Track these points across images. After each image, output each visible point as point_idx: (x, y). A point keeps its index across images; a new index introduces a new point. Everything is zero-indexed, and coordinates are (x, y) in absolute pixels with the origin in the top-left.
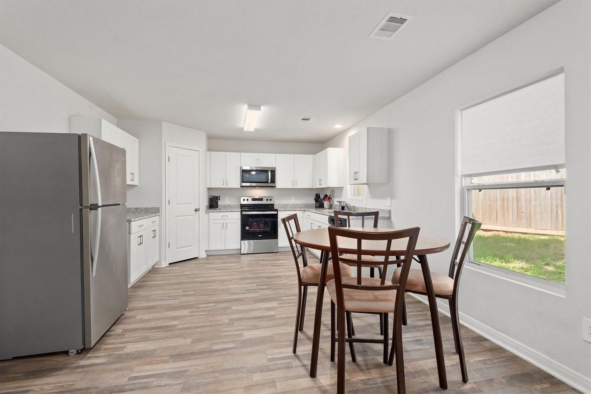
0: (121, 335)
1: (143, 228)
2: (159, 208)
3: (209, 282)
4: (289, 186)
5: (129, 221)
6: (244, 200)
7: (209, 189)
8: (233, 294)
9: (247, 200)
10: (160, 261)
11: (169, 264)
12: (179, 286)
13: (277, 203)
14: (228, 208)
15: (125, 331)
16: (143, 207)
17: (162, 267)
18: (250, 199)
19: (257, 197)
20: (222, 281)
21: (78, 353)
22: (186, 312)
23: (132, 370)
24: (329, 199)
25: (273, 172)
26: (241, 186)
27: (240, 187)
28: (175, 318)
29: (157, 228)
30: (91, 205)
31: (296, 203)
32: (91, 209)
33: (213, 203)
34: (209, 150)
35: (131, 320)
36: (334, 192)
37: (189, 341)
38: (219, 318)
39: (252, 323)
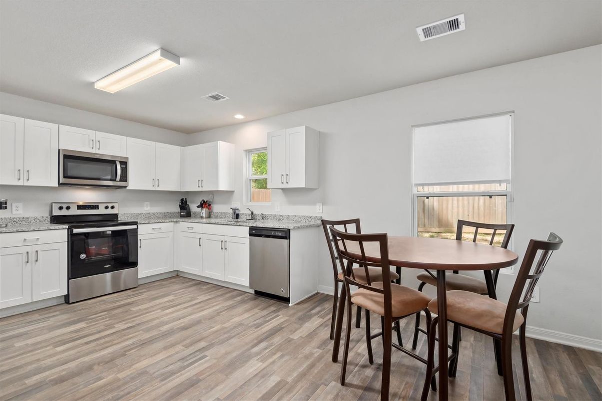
4: (148, 187)
6: (61, 208)
13: (123, 211)
18: (73, 207)
25: (124, 164)
26: (60, 184)
27: (57, 185)
31: (151, 212)
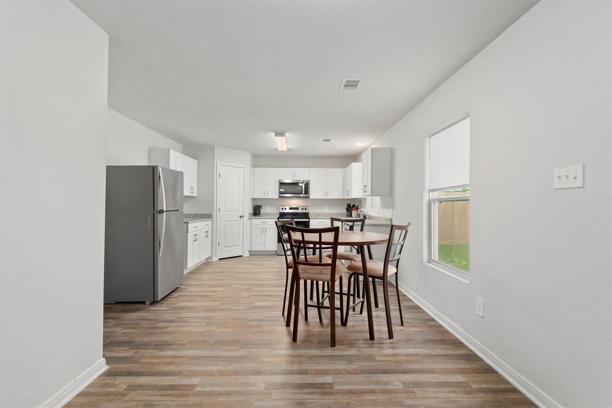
0: (177, 298)
1: (197, 229)
2: (211, 214)
3: (244, 273)
4: (322, 196)
5: (187, 223)
6: (282, 209)
7: (254, 199)
8: (258, 281)
9: (285, 209)
10: (212, 256)
11: (219, 259)
12: (220, 274)
13: (311, 211)
14: (268, 216)
15: (180, 296)
16: (200, 213)
17: (213, 261)
18: (288, 208)
19: (294, 207)
20: (254, 272)
21: (150, 304)
22: (221, 289)
23: (180, 314)
24: (356, 208)
25: (307, 185)
26: (279, 197)
28: (213, 292)
29: (209, 230)
30: (160, 210)
31: (329, 212)
32: (159, 213)
33: (256, 211)
34: (254, 166)
35: (184, 291)
36: (361, 202)
37: (218, 304)
38: (242, 294)
39: (263, 298)
